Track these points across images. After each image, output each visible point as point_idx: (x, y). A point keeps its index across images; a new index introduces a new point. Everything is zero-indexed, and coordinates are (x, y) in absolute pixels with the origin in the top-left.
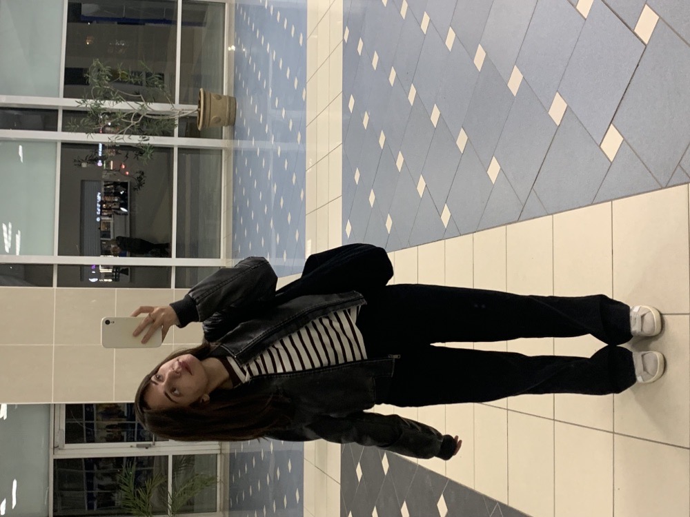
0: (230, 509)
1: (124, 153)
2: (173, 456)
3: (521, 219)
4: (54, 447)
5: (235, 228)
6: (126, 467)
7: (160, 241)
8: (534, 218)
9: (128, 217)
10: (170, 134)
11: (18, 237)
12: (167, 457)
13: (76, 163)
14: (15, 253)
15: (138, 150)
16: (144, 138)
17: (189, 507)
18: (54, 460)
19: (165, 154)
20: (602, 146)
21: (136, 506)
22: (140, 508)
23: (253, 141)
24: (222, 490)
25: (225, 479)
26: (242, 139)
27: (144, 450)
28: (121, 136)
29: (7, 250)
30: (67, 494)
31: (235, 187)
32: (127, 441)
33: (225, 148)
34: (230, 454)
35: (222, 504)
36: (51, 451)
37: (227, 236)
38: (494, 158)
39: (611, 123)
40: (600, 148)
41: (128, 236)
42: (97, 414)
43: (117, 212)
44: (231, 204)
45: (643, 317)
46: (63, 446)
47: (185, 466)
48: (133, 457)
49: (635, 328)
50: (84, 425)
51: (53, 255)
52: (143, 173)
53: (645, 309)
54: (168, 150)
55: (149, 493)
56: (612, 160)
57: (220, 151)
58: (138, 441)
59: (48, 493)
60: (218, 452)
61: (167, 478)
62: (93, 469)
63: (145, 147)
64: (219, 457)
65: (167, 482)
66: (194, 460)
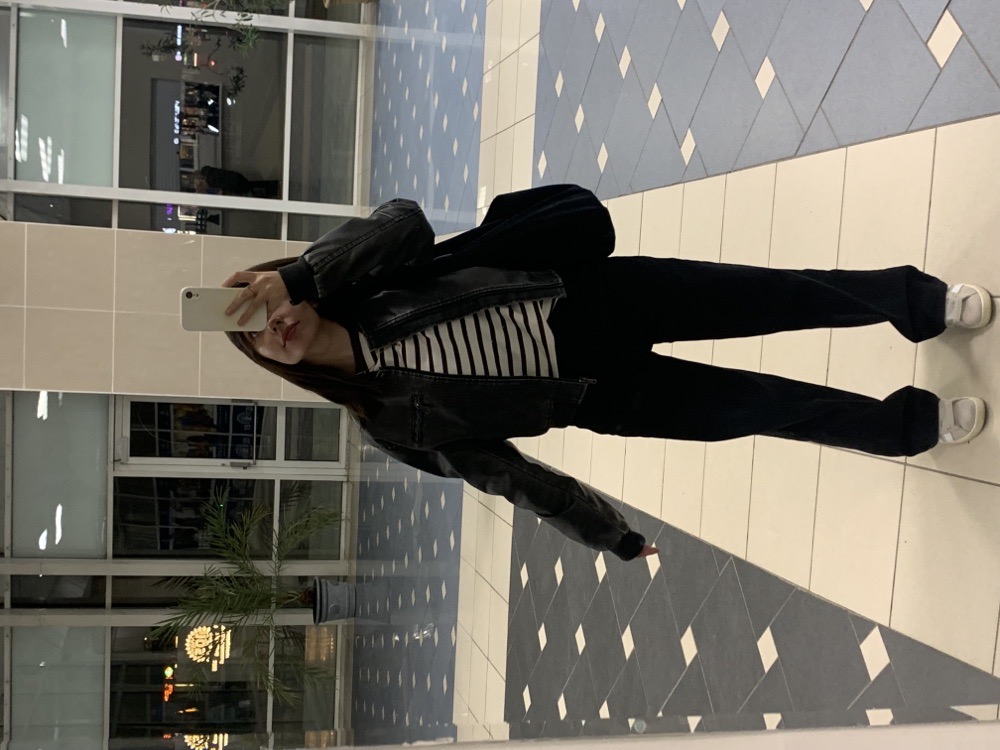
0: (358, 558)
1: (214, 38)
2: (281, 481)
3: (799, 153)
4: (114, 461)
5: (375, 162)
6: (215, 493)
7: (266, 177)
8: (818, 152)
9: (219, 139)
10: (284, 12)
11: (61, 160)
12: (272, 482)
13: (145, 51)
14: (56, 181)
15: (236, 34)
16: (244, 16)
17: (301, 552)
18: (115, 478)
19: (273, 44)
20: (929, 44)
21: (228, 547)
22: (234, 550)
23: (406, 29)
24: (349, 529)
25: (352, 516)
26: (389, 24)
27: (242, 470)
28: (210, 11)
29: (46, 177)
30: (133, 528)
31: (377, 99)
32: (217, 457)
33: (364, 38)
34: (361, 483)
35: (348, 550)
36: (111, 465)
37: (364, 172)
38: (767, 59)
39: (947, 7)
40: (927, 47)
41: (219, 166)
42: (176, 419)
43: (204, 131)
44: (370, 124)
45: (965, 300)
46: (128, 460)
47: (298, 496)
48: (226, 480)
49: (952, 315)
50: (157, 435)
51: (112, 186)
52: (241, 71)
53: (970, 289)
54: (279, 36)
55: (248, 529)
56: (942, 65)
57: (355, 42)
58: (232, 457)
59: (106, 525)
60: (345, 479)
61: (272, 511)
62: (168, 495)
63: (246, 29)
64: (345, 486)
65: (271, 516)
66: (310, 488)
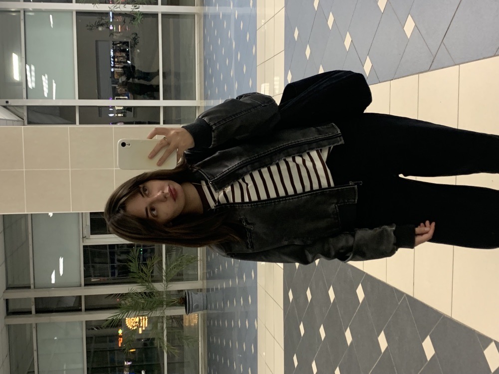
0: (207, 279)
3: (431, 69)
4: (83, 237)
5: (206, 76)
10: (155, 3)
16: (135, 6)
17: (179, 277)
18: (84, 246)
21: (140, 277)
23: (217, 7)
24: (202, 265)
25: (203, 258)
26: (209, 6)
28: (118, 5)
31: (205, 45)
33: (197, 13)
35: (202, 275)
36: (81, 240)
37: (200, 83)
38: (410, 16)
44: (203, 58)
46: (89, 237)
47: (175, 249)
51: (75, 99)
52: (137, 35)
54: (155, 15)
57: (193, 16)
63: (136, 13)
65: (162, 260)
